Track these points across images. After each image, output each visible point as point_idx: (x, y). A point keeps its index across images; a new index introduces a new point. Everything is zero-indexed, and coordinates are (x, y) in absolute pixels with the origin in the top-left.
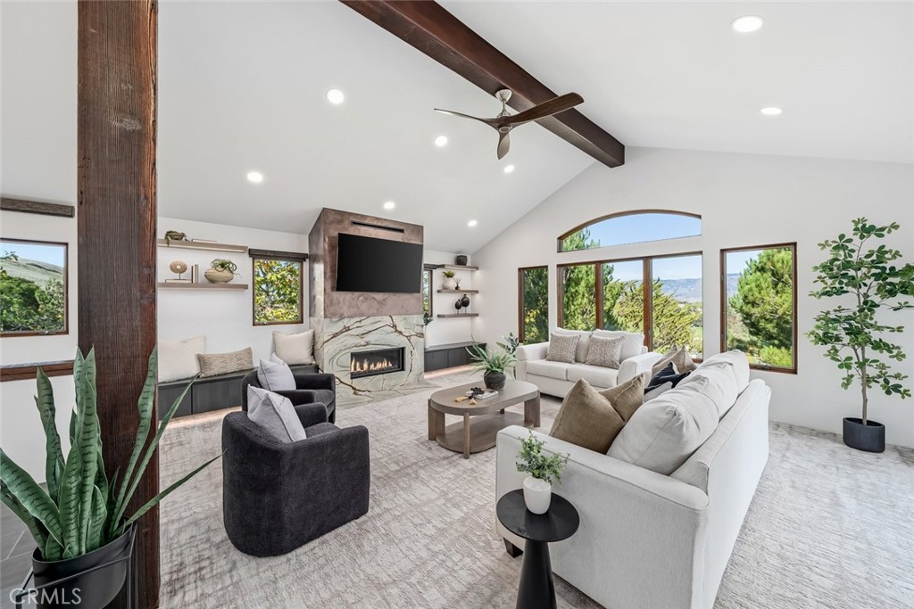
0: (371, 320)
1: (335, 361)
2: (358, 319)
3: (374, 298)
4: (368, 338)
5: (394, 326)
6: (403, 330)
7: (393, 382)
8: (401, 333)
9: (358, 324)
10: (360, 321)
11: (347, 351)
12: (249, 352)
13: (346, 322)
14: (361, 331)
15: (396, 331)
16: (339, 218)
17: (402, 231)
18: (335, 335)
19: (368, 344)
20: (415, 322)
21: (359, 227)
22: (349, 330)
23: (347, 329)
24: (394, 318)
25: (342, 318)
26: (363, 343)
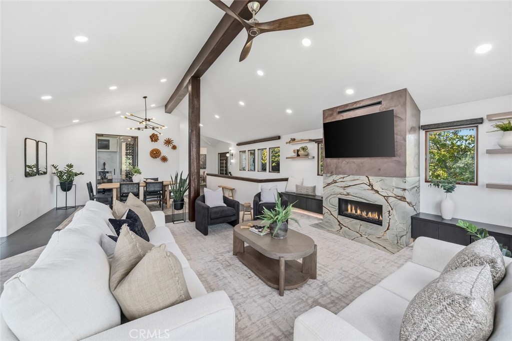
0: (351, 177)
1: (328, 200)
2: (342, 176)
3: (354, 162)
4: (349, 190)
5: (371, 185)
6: (380, 190)
7: (369, 231)
8: (377, 192)
9: (342, 180)
10: (343, 178)
11: (335, 196)
12: (314, 188)
13: (335, 177)
14: (343, 184)
15: (373, 189)
16: (331, 113)
17: (379, 103)
18: (329, 184)
19: (348, 194)
20: (394, 184)
21: (343, 114)
22: (336, 182)
23: (335, 182)
24: (370, 178)
25: (332, 174)
26: (345, 193)
